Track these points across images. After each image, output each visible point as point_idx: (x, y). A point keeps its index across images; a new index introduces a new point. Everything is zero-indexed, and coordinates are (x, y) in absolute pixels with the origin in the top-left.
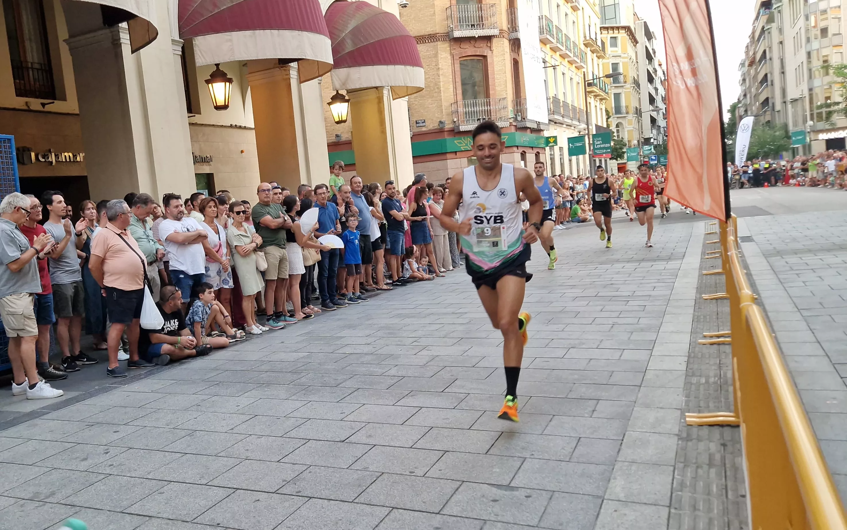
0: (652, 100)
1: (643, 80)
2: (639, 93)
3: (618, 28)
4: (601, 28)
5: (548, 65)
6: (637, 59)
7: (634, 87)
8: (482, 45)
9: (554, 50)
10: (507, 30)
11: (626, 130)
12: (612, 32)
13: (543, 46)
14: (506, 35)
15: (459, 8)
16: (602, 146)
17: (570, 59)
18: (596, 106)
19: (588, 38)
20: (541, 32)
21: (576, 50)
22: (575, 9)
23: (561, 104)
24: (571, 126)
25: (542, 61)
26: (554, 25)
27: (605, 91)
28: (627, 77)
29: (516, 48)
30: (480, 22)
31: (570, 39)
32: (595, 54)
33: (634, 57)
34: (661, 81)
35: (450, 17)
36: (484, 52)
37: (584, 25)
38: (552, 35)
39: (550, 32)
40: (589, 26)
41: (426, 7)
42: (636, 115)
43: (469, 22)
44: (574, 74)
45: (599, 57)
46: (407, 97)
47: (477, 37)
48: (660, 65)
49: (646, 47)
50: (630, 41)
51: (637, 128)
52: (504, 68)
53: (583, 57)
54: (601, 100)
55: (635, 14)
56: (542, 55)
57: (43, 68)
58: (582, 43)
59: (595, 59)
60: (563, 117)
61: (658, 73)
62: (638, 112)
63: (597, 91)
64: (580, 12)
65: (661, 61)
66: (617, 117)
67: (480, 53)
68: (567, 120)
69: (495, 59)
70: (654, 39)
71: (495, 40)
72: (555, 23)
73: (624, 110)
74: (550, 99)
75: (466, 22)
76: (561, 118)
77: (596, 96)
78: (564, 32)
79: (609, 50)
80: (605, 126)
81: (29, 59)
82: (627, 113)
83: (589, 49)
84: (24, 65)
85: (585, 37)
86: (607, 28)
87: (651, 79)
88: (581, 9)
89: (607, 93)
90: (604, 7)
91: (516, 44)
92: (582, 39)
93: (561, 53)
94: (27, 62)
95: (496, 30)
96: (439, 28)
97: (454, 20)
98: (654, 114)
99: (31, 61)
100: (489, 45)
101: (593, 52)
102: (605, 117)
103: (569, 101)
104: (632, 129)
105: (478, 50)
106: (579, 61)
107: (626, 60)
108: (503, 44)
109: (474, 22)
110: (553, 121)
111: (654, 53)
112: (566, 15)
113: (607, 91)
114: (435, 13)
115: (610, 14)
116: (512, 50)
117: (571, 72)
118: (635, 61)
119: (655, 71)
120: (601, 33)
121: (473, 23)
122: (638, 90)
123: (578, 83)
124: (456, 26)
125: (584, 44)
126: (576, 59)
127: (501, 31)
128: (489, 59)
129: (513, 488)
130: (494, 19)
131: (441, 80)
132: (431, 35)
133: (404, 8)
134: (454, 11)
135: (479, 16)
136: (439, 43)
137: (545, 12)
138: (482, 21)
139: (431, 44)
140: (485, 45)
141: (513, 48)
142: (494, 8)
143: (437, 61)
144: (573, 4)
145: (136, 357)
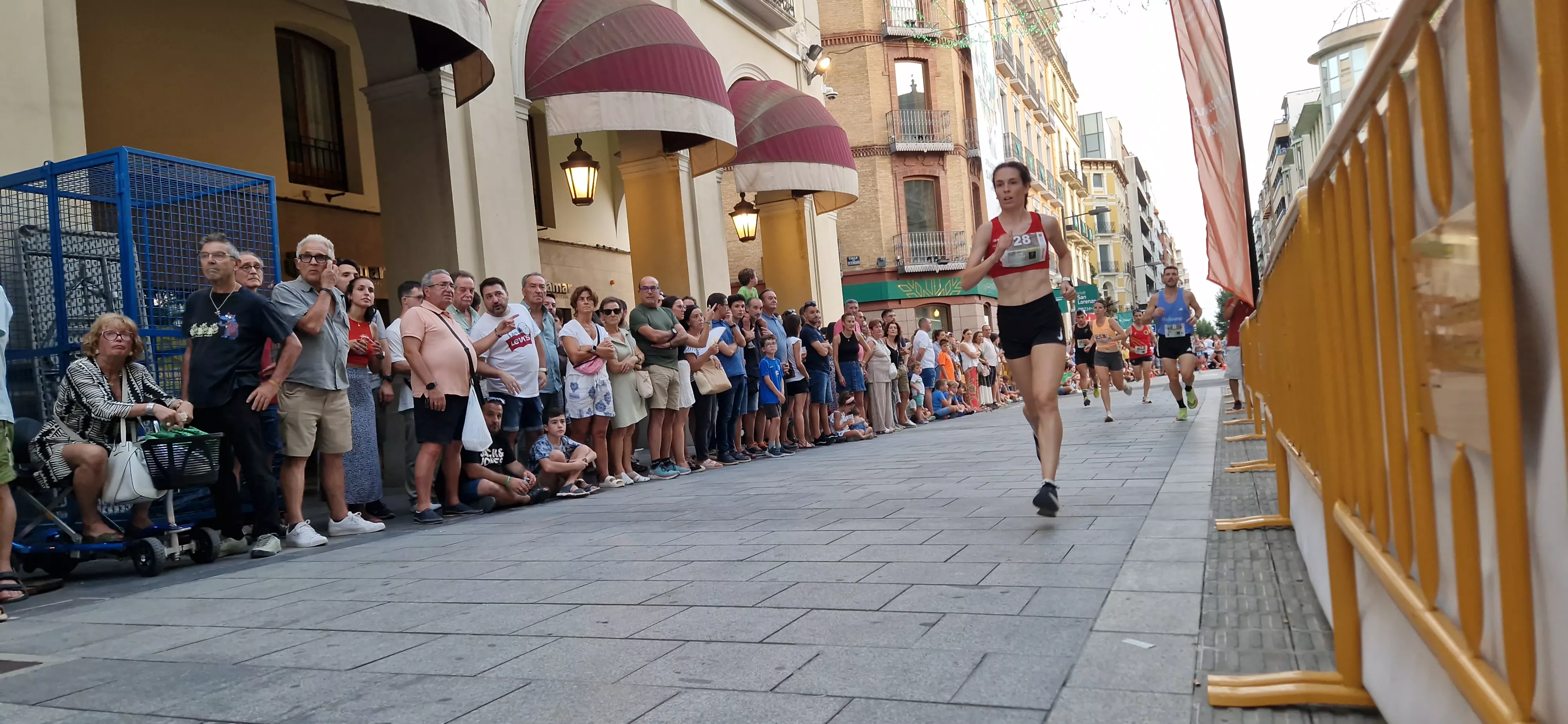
0: (1147, 257)
1: (1136, 230)
2: (1132, 247)
3: (1103, 163)
4: (1081, 160)
6: (1127, 203)
7: (1124, 238)
8: (932, 163)
10: (964, 145)
11: (1116, 291)
12: (1096, 166)
14: (963, 152)
15: (902, 114)
16: (1087, 302)
17: (1044, 193)
18: (1078, 257)
19: (1066, 169)
21: (1051, 182)
22: (1049, 131)
26: (1024, 146)
27: (1088, 238)
28: (1115, 224)
29: (975, 168)
30: (929, 134)
31: (1043, 167)
32: (1075, 191)
33: (1123, 201)
34: (1158, 234)
35: (891, 125)
36: (935, 171)
37: (1060, 152)
40: (1067, 154)
41: (861, 111)
42: (1128, 274)
45: (1079, 195)
46: (836, 211)
47: (926, 151)
48: (1156, 214)
49: (1139, 189)
50: (1118, 180)
51: (1130, 290)
52: (960, 193)
53: (1060, 193)
54: (1084, 249)
55: (1123, 148)
57: (332, 148)
58: (1058, 174)
59: (1076, 197)
61: (1154, 223)
62: (1131, 270)
63: (1079, 237)
64: (1055, 136)
65: (1157, 208)
66: (1105, 276)
67: (930, 172)
69: (949, 181)
70: (1147, 180)
71: (948, 158)
72: (1025, 143)
73: (1112, 267)
77: (1077, 244)
78: (1036, 157)
79: (1093, 189)
80: (1089, 282)
81: (312, 134)
82: (1117, 270)
83: (1067, 183)
84: (303, 142)
85: (1062, 167)
86: (1089, 163)
87: (1145, 231)
88: (1056, 131)
89: (1091, 241)
90: (1085, 134)
91: (975, 163)
92: (1058, 170)
94: (307, 137)
95: (950, 144)
96: (877, 138)
97: (897, 130)
98: (1151, 275)
99: (315, 137)
100: (941, 162)
101: (1072, 187)
102: (1089, 274)
104: (1124, 291)
105: (928, 169)
106: (1055, 196)
107: (1114, 203)
108: (959, 163)
109: (922, 132)
111: (1149, 198)
112: (1038, 137)
113: (1091, 238)
114: (871, 119)
115: (1092, 145)
116: (971, 172)
118: (1125, 205)
119: (1151, 221)
120: (1082, 168)
121: (920, 134)
122: (1129, 242)
124: (900, 137)
125: (1061, 176)
126: (1051, 192)
127: (957, 146)
128: (942, 182)
129: (983, 587)
130: (947, 131)
131: (880, 205)
132: (866, 146)
133: (832, 101)
134: (896, 118)
135: (928, 126)
136: (877, 157)
137: (1012, 129)
138: (932, 132)
139: (867, 158)
140: (936, 163)
141: (973, 171)
142: (947, 117)
143: (875, 181)
144: (1046, 125)
145: (455, 500)
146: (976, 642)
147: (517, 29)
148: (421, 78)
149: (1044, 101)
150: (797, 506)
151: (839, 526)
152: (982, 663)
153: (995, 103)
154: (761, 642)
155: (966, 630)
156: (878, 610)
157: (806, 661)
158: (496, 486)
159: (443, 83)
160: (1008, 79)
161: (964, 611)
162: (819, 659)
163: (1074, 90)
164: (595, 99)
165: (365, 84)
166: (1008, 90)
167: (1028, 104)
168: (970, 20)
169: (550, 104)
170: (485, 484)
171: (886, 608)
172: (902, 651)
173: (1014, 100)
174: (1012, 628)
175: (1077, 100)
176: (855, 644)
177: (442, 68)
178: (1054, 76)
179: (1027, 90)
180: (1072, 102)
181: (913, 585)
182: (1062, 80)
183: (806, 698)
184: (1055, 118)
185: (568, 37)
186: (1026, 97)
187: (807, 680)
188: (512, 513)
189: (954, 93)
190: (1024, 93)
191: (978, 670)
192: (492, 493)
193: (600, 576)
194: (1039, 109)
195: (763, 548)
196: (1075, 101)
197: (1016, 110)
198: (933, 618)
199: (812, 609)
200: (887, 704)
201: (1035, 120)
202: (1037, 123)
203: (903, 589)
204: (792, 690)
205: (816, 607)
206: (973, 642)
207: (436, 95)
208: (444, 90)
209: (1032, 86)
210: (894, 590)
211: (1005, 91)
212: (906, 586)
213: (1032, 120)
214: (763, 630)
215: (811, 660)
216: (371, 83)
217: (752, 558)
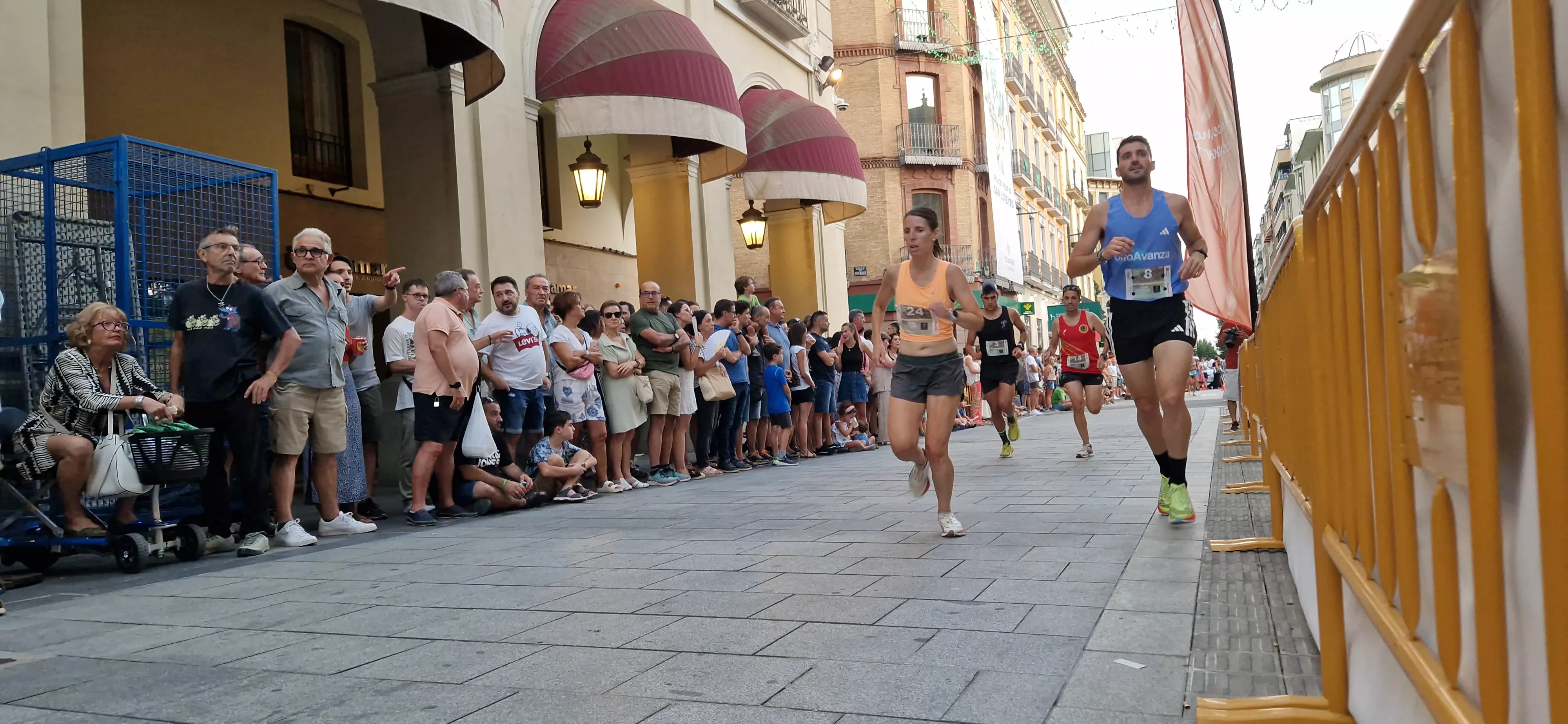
3: (1109, 182)
4: (1088, 180)
5: (1023, 211)
8: (941, 176)
9: (1031, 195)
10: (972, 160)
12: (1102, 186)
13: (1018, 189)
14: (971, 167)
15: (912, 127)
17: (1050, 209)
19: (1072, 187)
20: (1014, 170)
21: (1058, 199)
22: (1056, 149)
23: (1040, 264)
24: (1051, 294)
25: (1015, 207)
26: (1031, 162)
29: (984, 184)
30: (938, 148)
31: (1050, 184)
32: (1081, 209)
35: (900, 138)
36: (943, 185)
37: (1067, 170)
38: (1028, 176)
39: (1025, 171)
40: (1074, 172)
41: (872, 123)
43: (924, 146)
44: (1055, 229)
46: (844, 221)
47: (934, 165)
52: (968, 207)
53: (1066, 210)
56: (1014, 198)
57: (337, 142)
58: (1065, 192)
60: (1042, 281)
64: (1062, 154)
67: (938, 185)
68: (1045, 284)
69: (957, 196)
71: (957, 172)
72: (1032, 161)
74: (1025, 255)
75: (921, 146)
76: (1039, 281)
78: (1043, 174)
80: (1093, 300)
81: (318, 127)
83: (1073, 201)
84: (309, 136)
85: (1069, 185)
86: (1095, 181)
88: (1064, 150)
90: (1092, 154)
91: (983, 179)
92: (1065, 187)
93: (1040, 200)
94: (314, 132)
95: (958, 159)
96: (886, 150)
97: (907, 143)
99: (321, 131)
100: (950, 177)
101: (1078, 205)
102: (1093, 291)
103: (1049, 261)
105: (936, 182)
106: (1061, 213)
108: (967, 178)
109: (931, 146)
110: (1029, 284)
112: (1046, 154)
114: (881, 132)
115: (1099, 163)
116: (979, 187)
117: (1051, 226)
120: (1088, 187)
121: (930, 148)
123: (1060, 242)
124: (909, 150)
125: (1068, 194)
126: (1057, 209)
127: (965, 161)
128: (950, 196)
129: (978, 603)
130: (956, 146)
131: (888, 217)
132: (876, 158)
133: (842, 111)
134: (906, 131)
135: (938, 139)
136: (886, 169)
137: (1020, 146)
138: (942, 146)
139: (877, 170)
140: (945, 177)
141: (980, 185)
142: (956, 131)
143: (883, 193)
144: (1054, 143)
145: (450, 502)
146: (969, 659)
147: (530, 30)
148: (431, 77)
149: (1053, 120)
150: (795, 516)
151: (836, 538)
152: (974, 681)
153: (1004, 120)
154: (754, 655)
155: (960, 646)
156: (872, 625)
157: (798, 675)
158: (492, 489)
159: (453, 81)
160: (1017, 96)
161: (958, 627)
162: (812, 673)
163: (1082, 110)
164: (605, 102)
165: (373, 79)
166: (1017, 108)
167: (1036, 122)
168: (981, 37)
169: (560, 105)
170: (481, 487)
171: (881, 623)
172: (895, 667)
173: (1023, 117)
174: (1006, 646)
175: (1085, 119)
176: (849, 659)
177: (452, 66)
178: (1063, 95)
179: (1036, 108)
180: (1080, 121)
181: (909, 599)
182: (1071, 99)
183: (797, 713)
184: (1063, 137)
185: (581, 40)
186: (1035, 115)
187: (799, 694)
188: (508, 517)
189: (964, 108)
190: (1033, 110)
191: (970, 689)
192: (487, 496)
193: (594, 583)
194: (1047, 127)
195: (760, 559)
196: (1083, 121)
197: (1025, 128)
198: (928, 634)
199: (807, 622)
200: (878, 720)
201: (1043, 138)
202: (1045, 140)
203: (898, 603)
204: (783, 704)
205: (811, 620)
206: (967, 659)
207: (445, 93)
208: (453, 88)
209: (1041, 104)
210: (889, 605)
211: (1014, 108)
212: (902, 601)
213: (1040, 138)
214: (756, 643)
215: (803, 674)
216: (380, 80)
217: (748, 569)
